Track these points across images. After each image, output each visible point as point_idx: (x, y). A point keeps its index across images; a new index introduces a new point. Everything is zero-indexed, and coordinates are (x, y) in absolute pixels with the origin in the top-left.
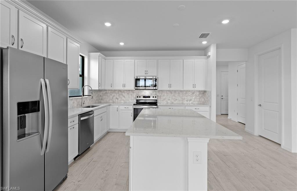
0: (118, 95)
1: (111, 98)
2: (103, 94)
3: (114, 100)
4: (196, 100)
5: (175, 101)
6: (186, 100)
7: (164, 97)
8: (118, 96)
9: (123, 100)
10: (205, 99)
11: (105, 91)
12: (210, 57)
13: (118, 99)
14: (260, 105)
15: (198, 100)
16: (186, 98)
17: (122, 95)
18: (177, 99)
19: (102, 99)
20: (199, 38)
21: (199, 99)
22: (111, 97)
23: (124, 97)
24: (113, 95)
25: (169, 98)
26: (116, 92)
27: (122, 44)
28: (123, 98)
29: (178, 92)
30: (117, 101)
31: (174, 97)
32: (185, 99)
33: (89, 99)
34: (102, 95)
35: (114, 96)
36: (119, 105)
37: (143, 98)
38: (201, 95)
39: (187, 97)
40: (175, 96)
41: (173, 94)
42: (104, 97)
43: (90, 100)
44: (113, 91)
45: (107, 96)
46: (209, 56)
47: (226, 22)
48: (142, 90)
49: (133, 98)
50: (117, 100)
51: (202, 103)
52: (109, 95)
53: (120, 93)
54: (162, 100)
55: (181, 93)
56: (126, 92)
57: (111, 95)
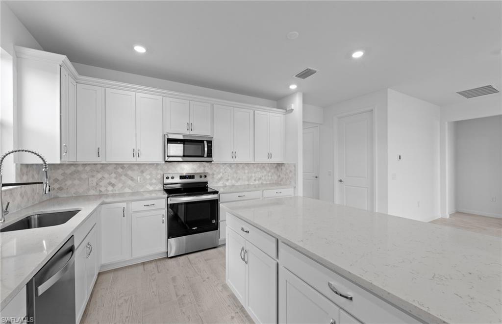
0: (113, 175)
1: (95, 184)
2: (63, 174)
3: (103, 189)
4: (267, 178)
5: (237, 182)
6: (254, 178)
7: (219, 176)
8: (116, 178)
9: (130, 187)
10: (279, 176)
11: (73, 168)
12: (292, 112)
13: (113, 185)
14: (341, 181)
15: (270, 178)
16: (253, 175)
17: (126, 175)
18: (241, 177)
19: (60, 189)
20: (296, 76)
21: (271, 176)
22: (95, 180)
23: (132, 179)
24: (99, 176)
25: (228, 176)
26: (110, 168)
27: (140, 49)
28: (130, 182)
29: (241, 166)
30: (112, 191)
31: (235, 175)
32: (251, 177)
33: (21, 194)
34: (60, 178)
35: (102, 178)
36: (129, 201)
37: (180, 179)
38: (273, 171)
39: (255, 173)
40: (237, 173)
41: (234, 170)
42: (69, 183)
43: (23, 198)
44: (98, 166)
45: (80, 179)
46: (292, 110)
47: (358, 55)
48: (176, 163)
49: (154, 181)
50: (110, 188)
51: (275, 182)
52: (84, 176)
53: (120, 170)
54: (216, 182)
55: (246, 168)
56: (136, 167)
57: (93, 176)
